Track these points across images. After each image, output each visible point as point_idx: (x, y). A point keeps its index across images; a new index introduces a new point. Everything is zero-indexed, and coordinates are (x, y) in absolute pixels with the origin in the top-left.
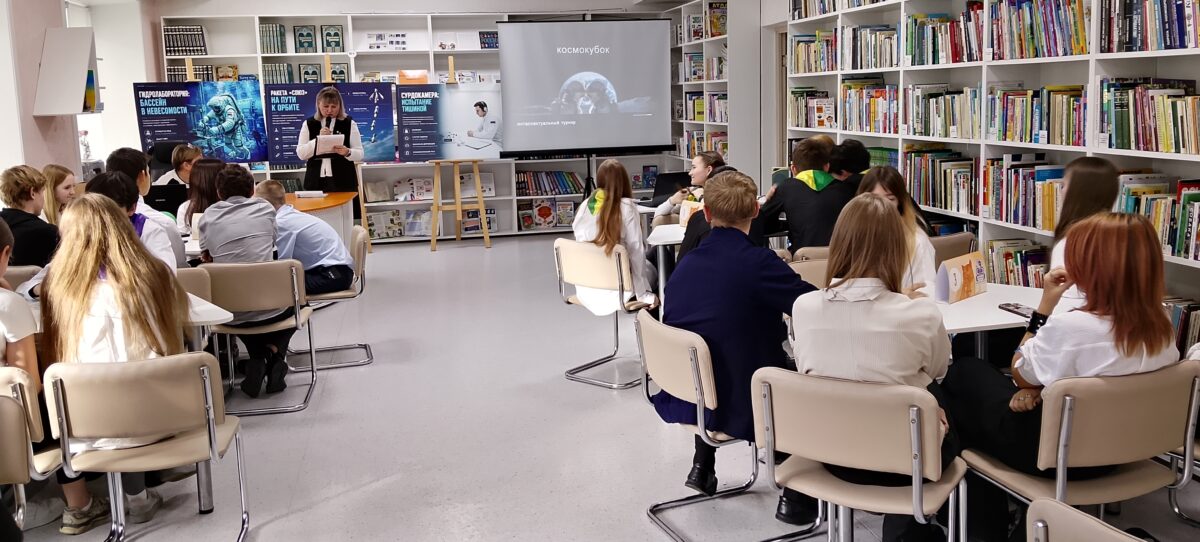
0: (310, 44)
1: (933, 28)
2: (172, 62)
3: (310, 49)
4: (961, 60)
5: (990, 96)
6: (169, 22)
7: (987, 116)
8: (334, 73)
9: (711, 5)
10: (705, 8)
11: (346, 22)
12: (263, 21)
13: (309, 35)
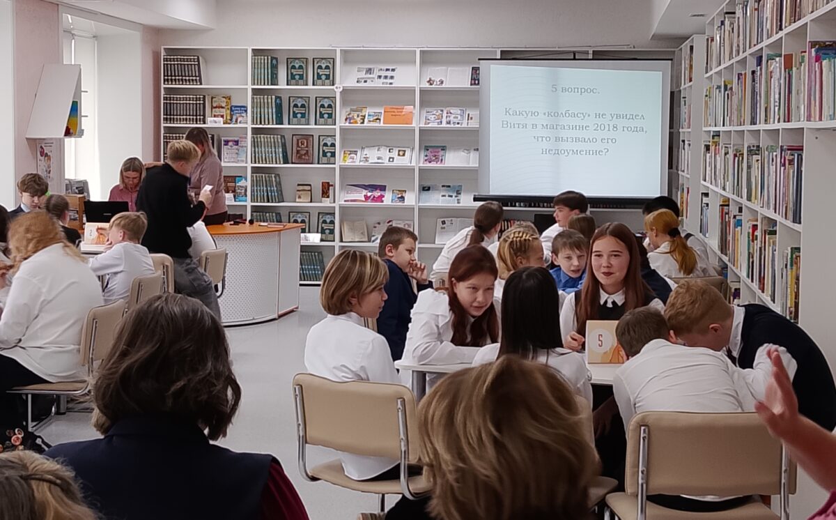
0: (301, 77)
2: (169, 91)
3: (301, 82)
6: (170, 51)
8: (322, 106)
9: (691, 48)
10: (688, 50)
11: (336, 56)
12: (256, 53)
13: (301, 67)
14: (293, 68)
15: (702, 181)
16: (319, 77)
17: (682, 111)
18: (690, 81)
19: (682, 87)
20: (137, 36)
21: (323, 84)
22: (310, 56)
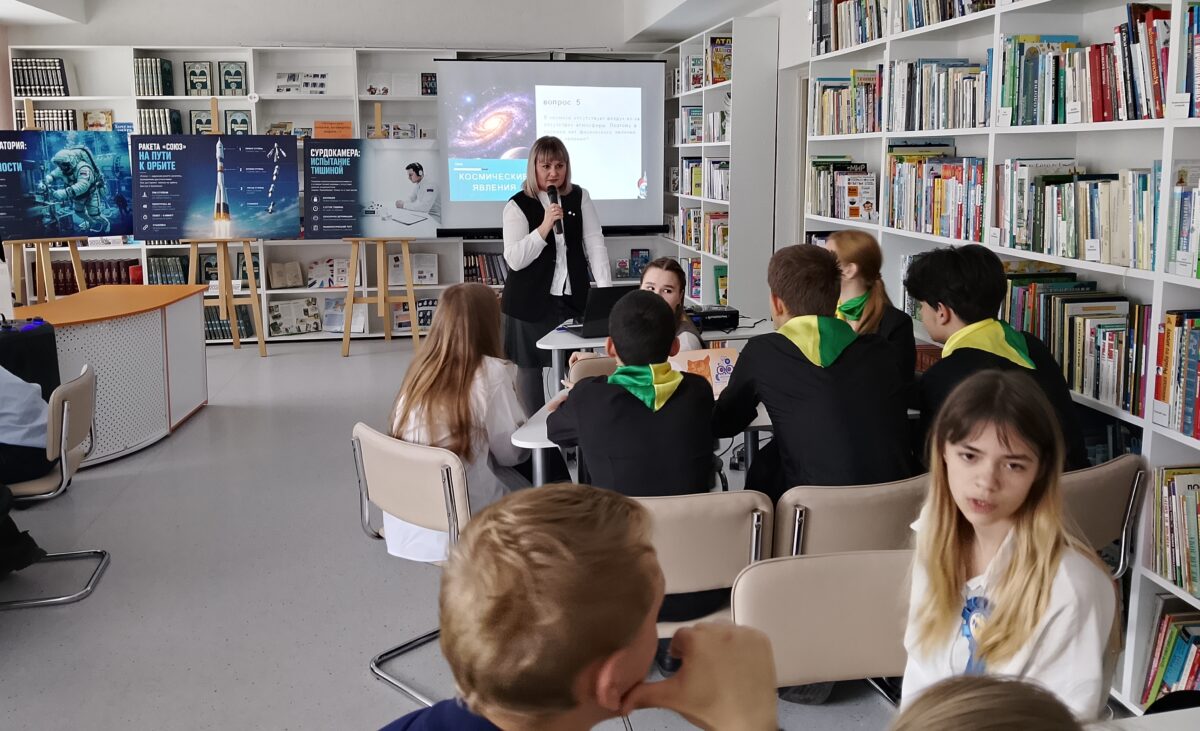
1: (1057, 59)
4: (1114, 117)
5: (1178, 190)
6: (20, 53)
7: (1170, 228)
8: (234, 122)
9: (713, 40)
10: (707, 44)
11: (247, 56)
12: (141, 54)
13: (203, 73)
14: (193, 73)
15: (808, 215)
16: (228, 85)
17: (683, 123)
18: (714, 82)
19: (682, 94)
21: (234, 94)
22: (216, 58)
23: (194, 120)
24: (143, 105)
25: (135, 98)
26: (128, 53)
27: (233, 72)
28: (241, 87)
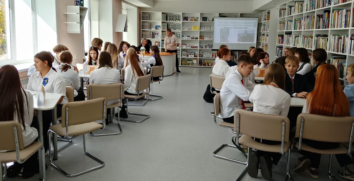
0: (173, 19)
2: (143, 22)
3: (172, 20)
5: (303, 38)
6: (143, 13)
7: (302, 42)
8: (177, 26)
9: (268, 12)
10: (267, 13)
11: (181, 14)
12: (163, 13)
13: (173, 17)
14: (171, 17)
15: (277, 44)
16: (177, 19)
17: (262, 28)
18: (268, 20)
19: (263, 22)
20: (136, 9)
21: (178, 21)
22: (175, 14)
23: (170, 25)
24: (162, 22)
25: (161, 21)
26: (161, 13)
27: (178, 17)
28: (179, 20)
